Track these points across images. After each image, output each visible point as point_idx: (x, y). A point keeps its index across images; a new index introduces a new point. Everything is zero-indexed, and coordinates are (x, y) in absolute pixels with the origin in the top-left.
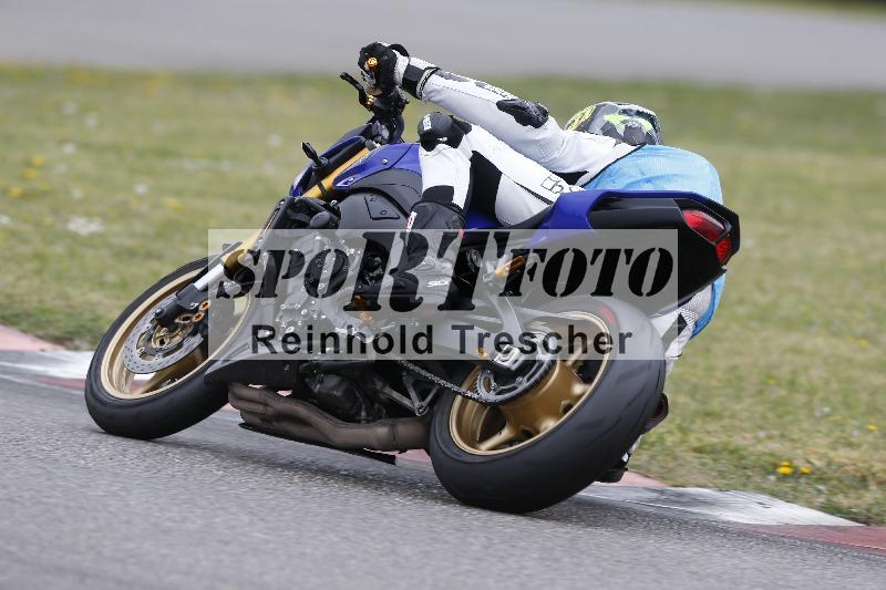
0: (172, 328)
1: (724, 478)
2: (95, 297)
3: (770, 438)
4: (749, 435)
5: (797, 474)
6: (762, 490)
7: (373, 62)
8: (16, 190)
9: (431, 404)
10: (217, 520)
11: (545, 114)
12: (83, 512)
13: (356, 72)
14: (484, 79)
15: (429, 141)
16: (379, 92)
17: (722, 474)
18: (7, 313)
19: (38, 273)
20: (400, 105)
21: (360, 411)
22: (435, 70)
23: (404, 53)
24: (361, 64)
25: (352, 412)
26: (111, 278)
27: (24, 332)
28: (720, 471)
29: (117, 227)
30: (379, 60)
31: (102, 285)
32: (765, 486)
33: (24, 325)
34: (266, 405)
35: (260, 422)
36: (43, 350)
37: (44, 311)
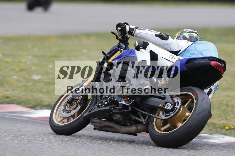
0: (72, 104)
1: (211, 131)
2: (41, 95)
3: (222, 120)
4: (217, 119)
5: (230, 129)
6: (222, 134)
7: (119, 28)
8: (17, 69)
9: (147, 120)
10: (78, 152)
11: (168, 36)
12: (42, 152)
13: (115, 31)
14: (151, 29)
15: (138, 48)
16: (122, 36)
17: (210, 130)
18: (18, 101)
19: (25, 90)
20: (127, 38)
21: (127, 123)
22: (137, 28)
23: (128, 25)
24: (117, 29)
25: (125, 124)
26: (44, 90)
27: (23, 106)
28: (210, 129)
29: (45, 77)
30: (121, 27)
31: (42, 92)
32: (222, 132)
33: (23, 104)
34: (101, 124)
35: (99, 128)
36: (28, 111)
37: (28, 100)
